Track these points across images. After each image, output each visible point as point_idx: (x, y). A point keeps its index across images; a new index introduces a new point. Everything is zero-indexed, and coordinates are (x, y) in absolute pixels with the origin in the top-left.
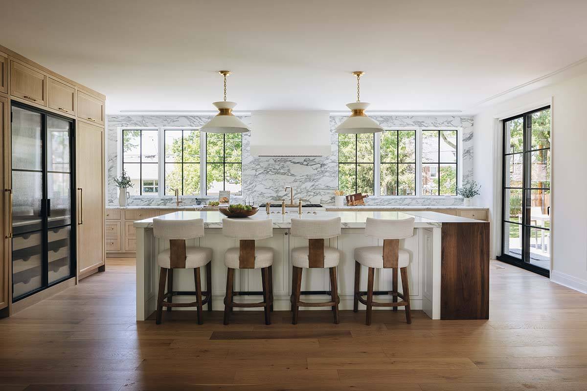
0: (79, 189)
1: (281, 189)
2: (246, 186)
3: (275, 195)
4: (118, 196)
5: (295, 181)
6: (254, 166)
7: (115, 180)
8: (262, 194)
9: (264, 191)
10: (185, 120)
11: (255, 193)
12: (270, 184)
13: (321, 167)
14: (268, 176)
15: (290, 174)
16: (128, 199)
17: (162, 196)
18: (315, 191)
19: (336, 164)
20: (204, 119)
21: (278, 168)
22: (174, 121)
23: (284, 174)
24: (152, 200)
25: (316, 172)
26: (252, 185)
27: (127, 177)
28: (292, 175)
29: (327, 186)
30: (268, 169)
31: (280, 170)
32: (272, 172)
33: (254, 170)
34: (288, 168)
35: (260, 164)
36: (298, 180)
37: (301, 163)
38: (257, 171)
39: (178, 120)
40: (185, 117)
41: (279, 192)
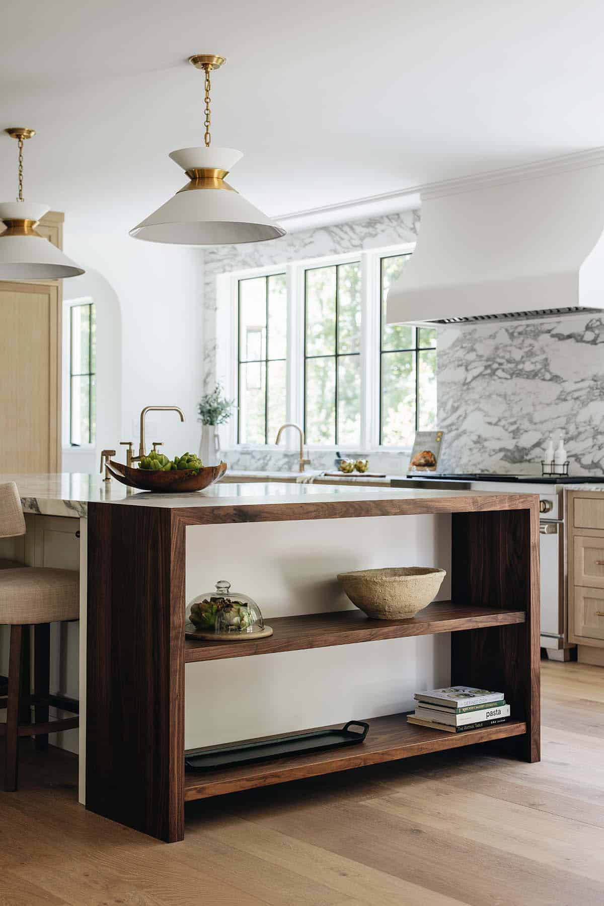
1: (526, 425)
3: (510, 444)
5: (562, 399)
6: (461, 353)
8: (479, 441)
9: (487, 432)
10: (322, 233)
11: (464, 439)
12: (497, 409)
14: (496, 385)
20: (358, 229)
21: (518, 358)
23: (536, 376)
28: (555, 378)
30: (494, 362)
31: (524, 363)
32: (503, 370)
33: (461, 365)
34: (544, 356)
35: (475, 347)
36: (569, 393)
37: (579, 335)
38: (469, 368)
39: (311, 240)
40: (325, 228)
41: (522, 434)
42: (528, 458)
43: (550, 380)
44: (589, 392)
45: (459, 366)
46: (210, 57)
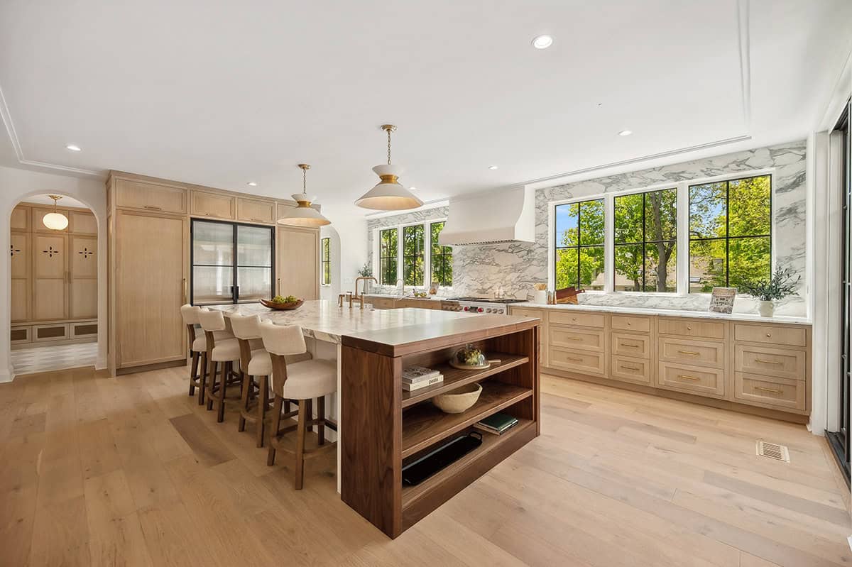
0: (278, 279)
2: (456, 277)
5: (500, 272)
8: (468, 286)
11: (463, 285)
12: (475, 275)
13: (528, 254)
14: (474, 267)
15: (494, 264)
18: (520, 284)
19: (544, 250)
23: (490, 264)
25: (522, 260)
26: (460, 276)
28: (497, 265)
29: (535, 278)
30: (474, 259)
31: (485, 259)
32: (477, 262)
33: (461, 260)
34: (493, 257)
35: (467, 254)
36: (502, 270)
37: (506, 250)
38: (464, 261)
41: (484, 284)
42: (486, 293)
44: (510, 270)
46: (390, 126)
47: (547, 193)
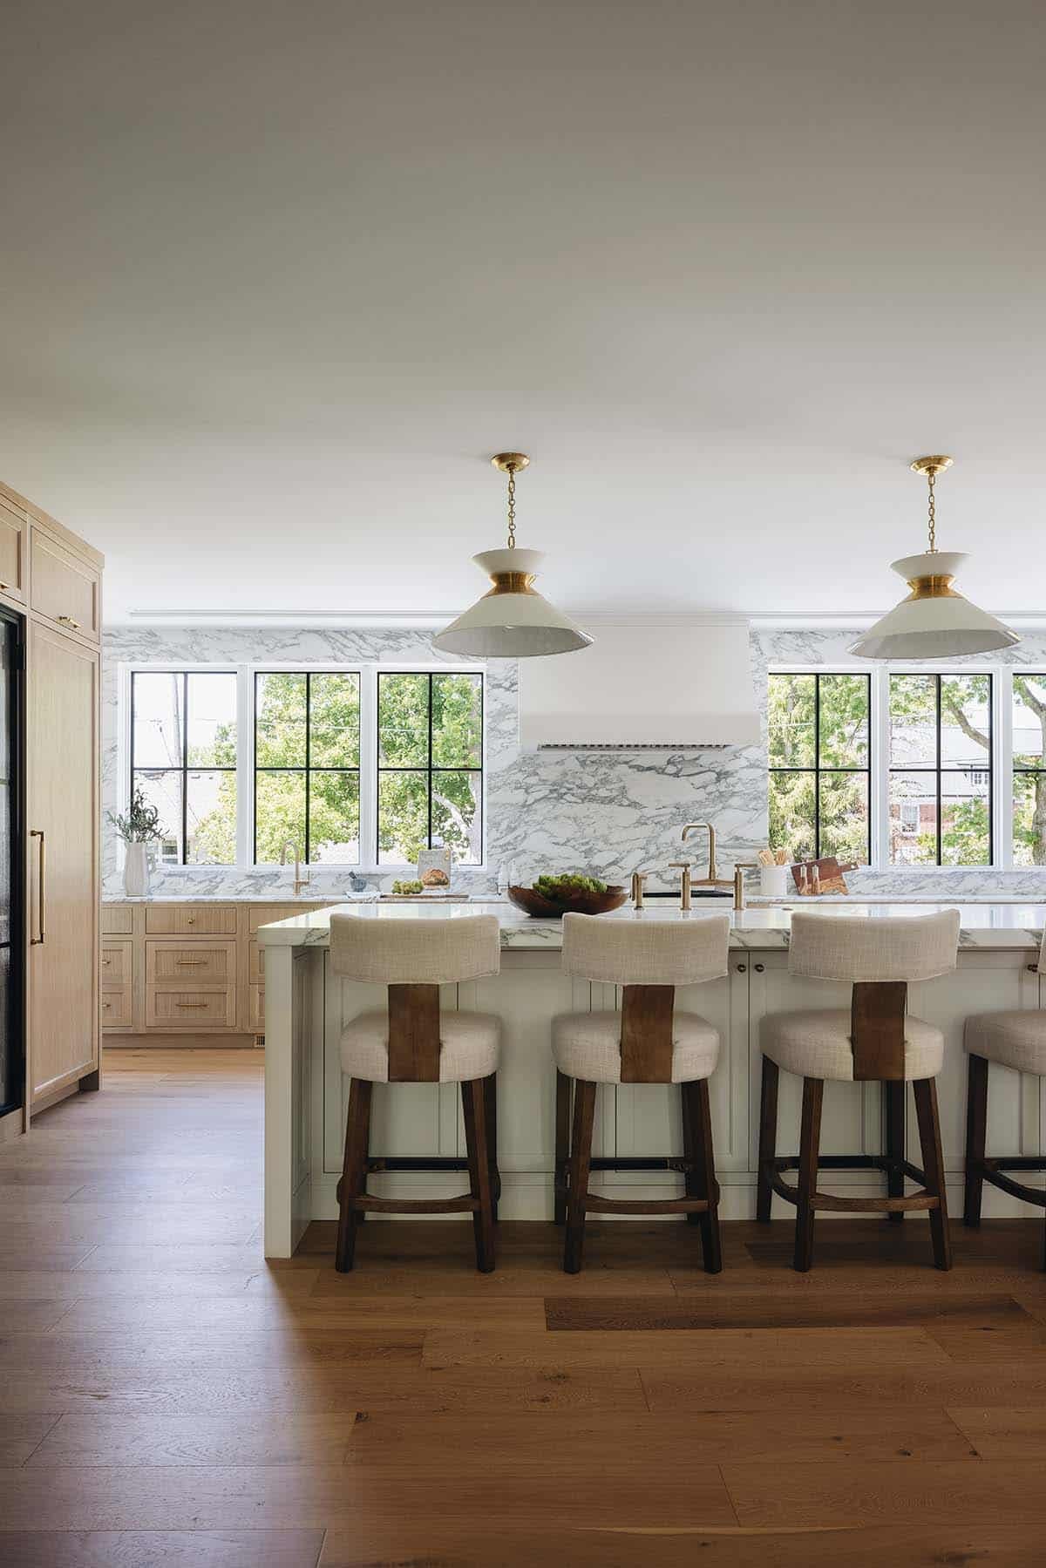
0: (33, 834)
1: (600, 845)
2: (498, 835)
3: (581, 862)
4: (121, 866)
5: (641, 822)
6: (520, 777)
7: (112, 819)
9: (553, 851)
10: (317, 641)
11: (523, 858)
12: (566, 831)
13: (718, 780)
14: (563, 808)
15: (626, 802)
16: (150, 873)
17: (249, 868)
18: (698, 852)
19: (760, 772)
20: (372, 639)
21: (591, 785)
22: (285, 646)
23: (611, 801)
24: (218, 880)
25: (701, 795)
26: (516, 833)
27: (145, 811)
28: (634, 805)
29: (737, 838)
30: (561, 787)
31: (598, 789)
32: (573, 795)
33: (520, 788)
34: (622, 784)
35: (538, 771)
36: (648, 819)
37: (660, 768)
38: (529, 791)
39: (296, 641)
40: (320, 633)
41: (595, 854)
42: (602, 875)
43: (629, 806)
44: (671, 817)
45: (516, 788)
47: (765, 642)
